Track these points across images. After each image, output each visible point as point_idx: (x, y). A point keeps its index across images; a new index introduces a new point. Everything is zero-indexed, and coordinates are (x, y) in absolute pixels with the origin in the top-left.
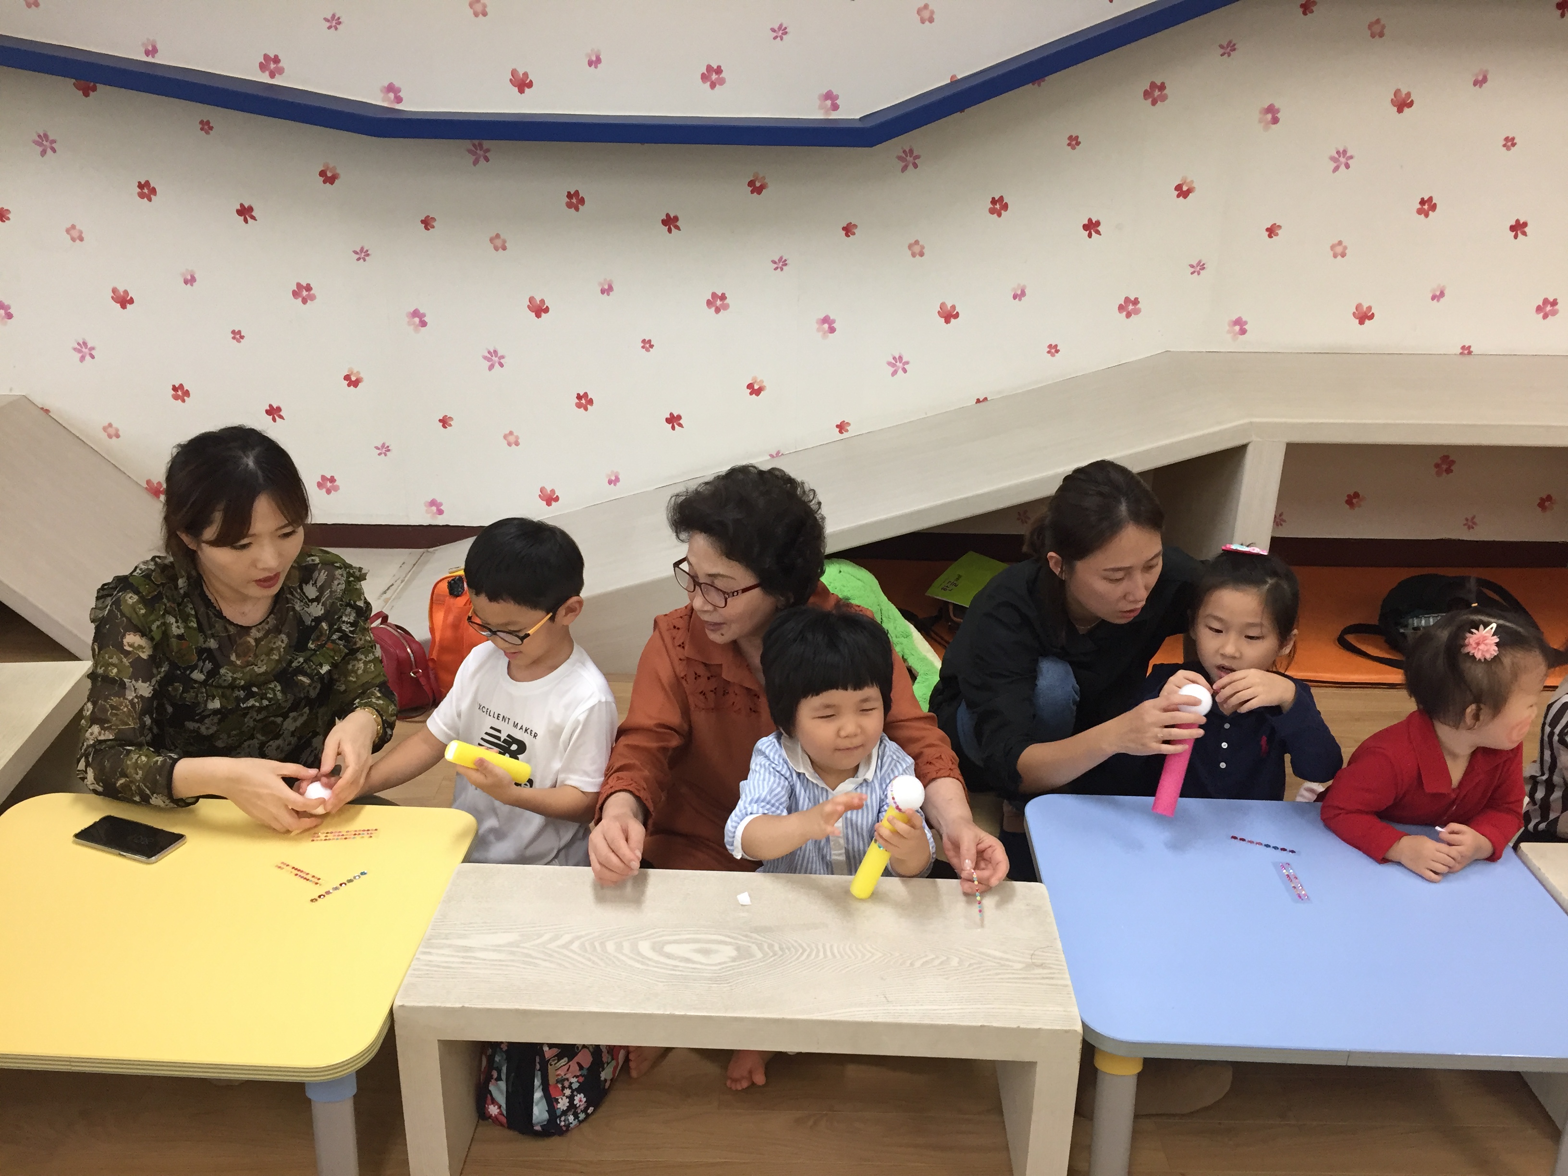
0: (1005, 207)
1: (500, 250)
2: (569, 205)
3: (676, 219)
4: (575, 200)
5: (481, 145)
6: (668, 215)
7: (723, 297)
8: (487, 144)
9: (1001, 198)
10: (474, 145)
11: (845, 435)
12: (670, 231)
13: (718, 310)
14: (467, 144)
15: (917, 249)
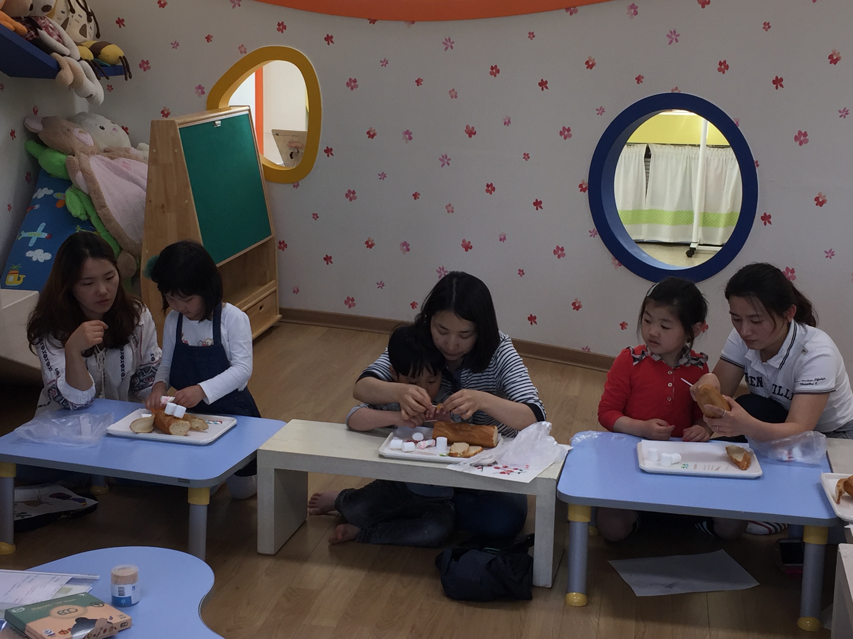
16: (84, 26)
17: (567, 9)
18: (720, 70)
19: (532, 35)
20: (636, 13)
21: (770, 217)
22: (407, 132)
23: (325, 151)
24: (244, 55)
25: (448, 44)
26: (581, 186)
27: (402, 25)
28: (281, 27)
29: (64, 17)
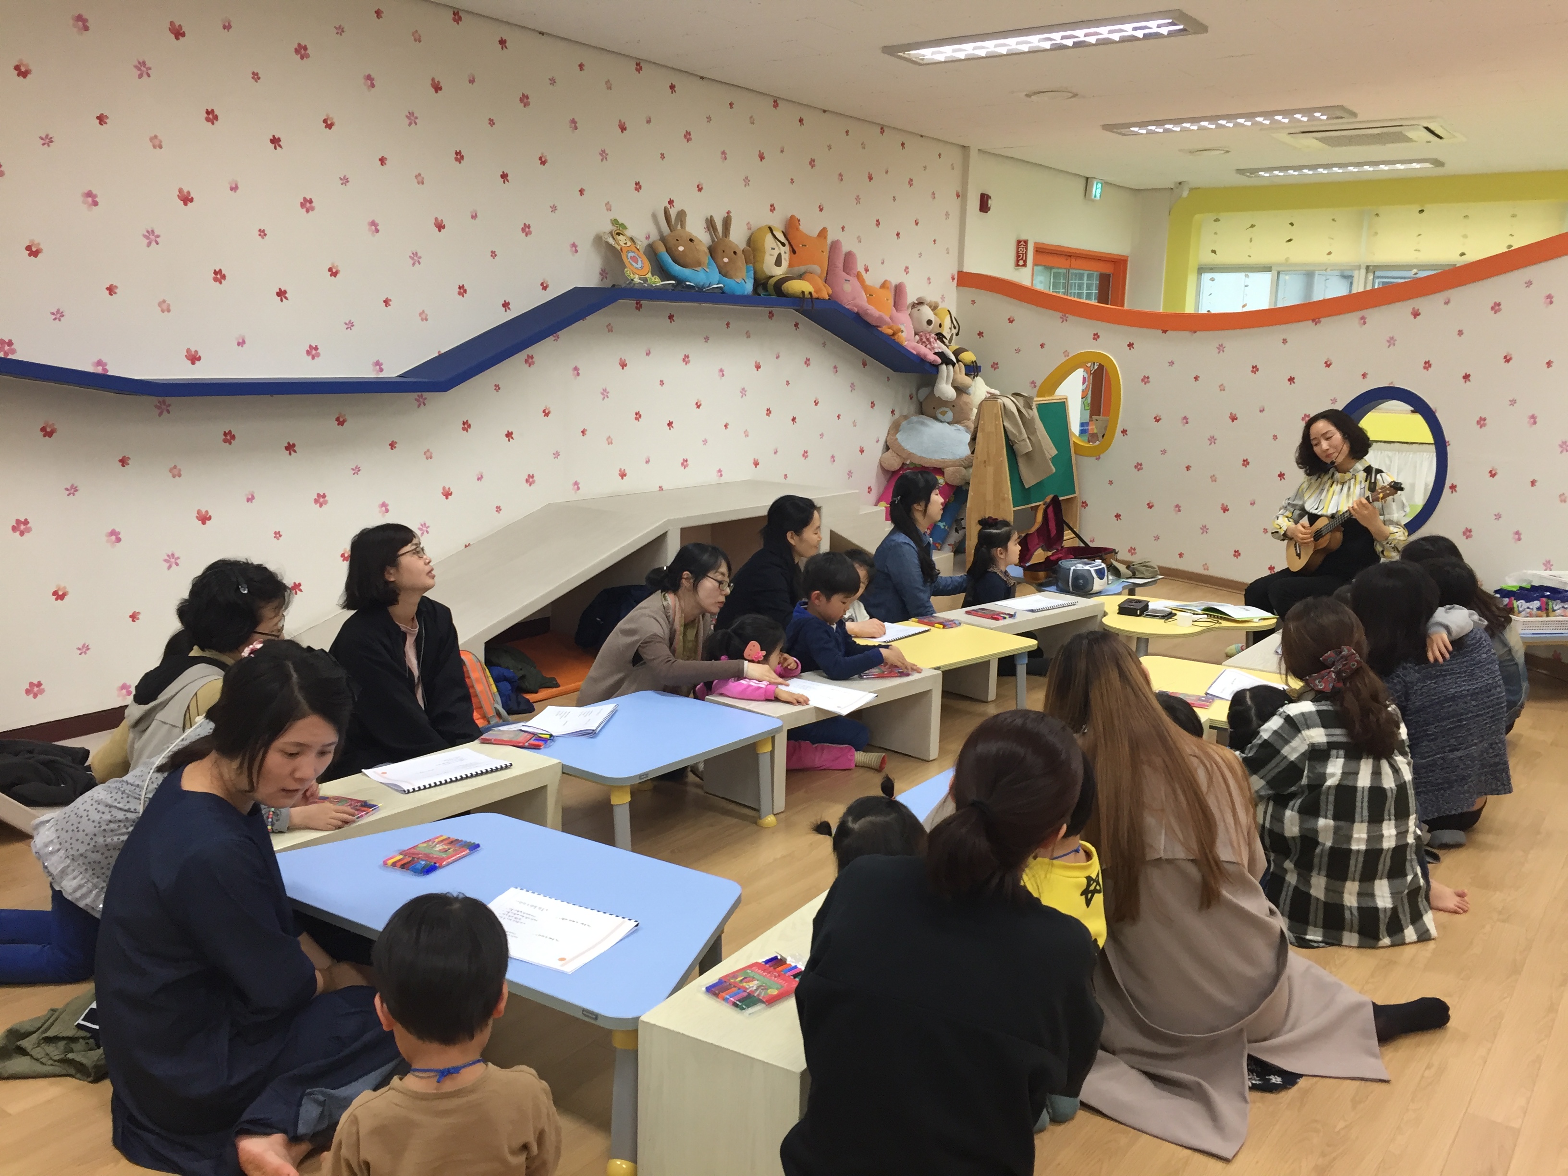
0: (469, 426)
1: (177, 477)
2: (225, 441)
3: (294, 445)
4: (229, 437)
5: (164, 402)
6: (289, 443)
7: (324, 496)
8: (168, 400)
9: (467, 421)
10: (159, 402)
12: (290, 454)
13: (321, 506)
14: (155, 400)
15: (428, 454)
17: (1313, 320)
18: (1425, 368)
19: (1285, 341)
20: (1365, 323)
21: (1455, 486)
22: (1185, 418)
23: (1122, 432)
24: (1067, 358)
25: (1221, 348)
27: (1187, 334)
28: (1096, 336)
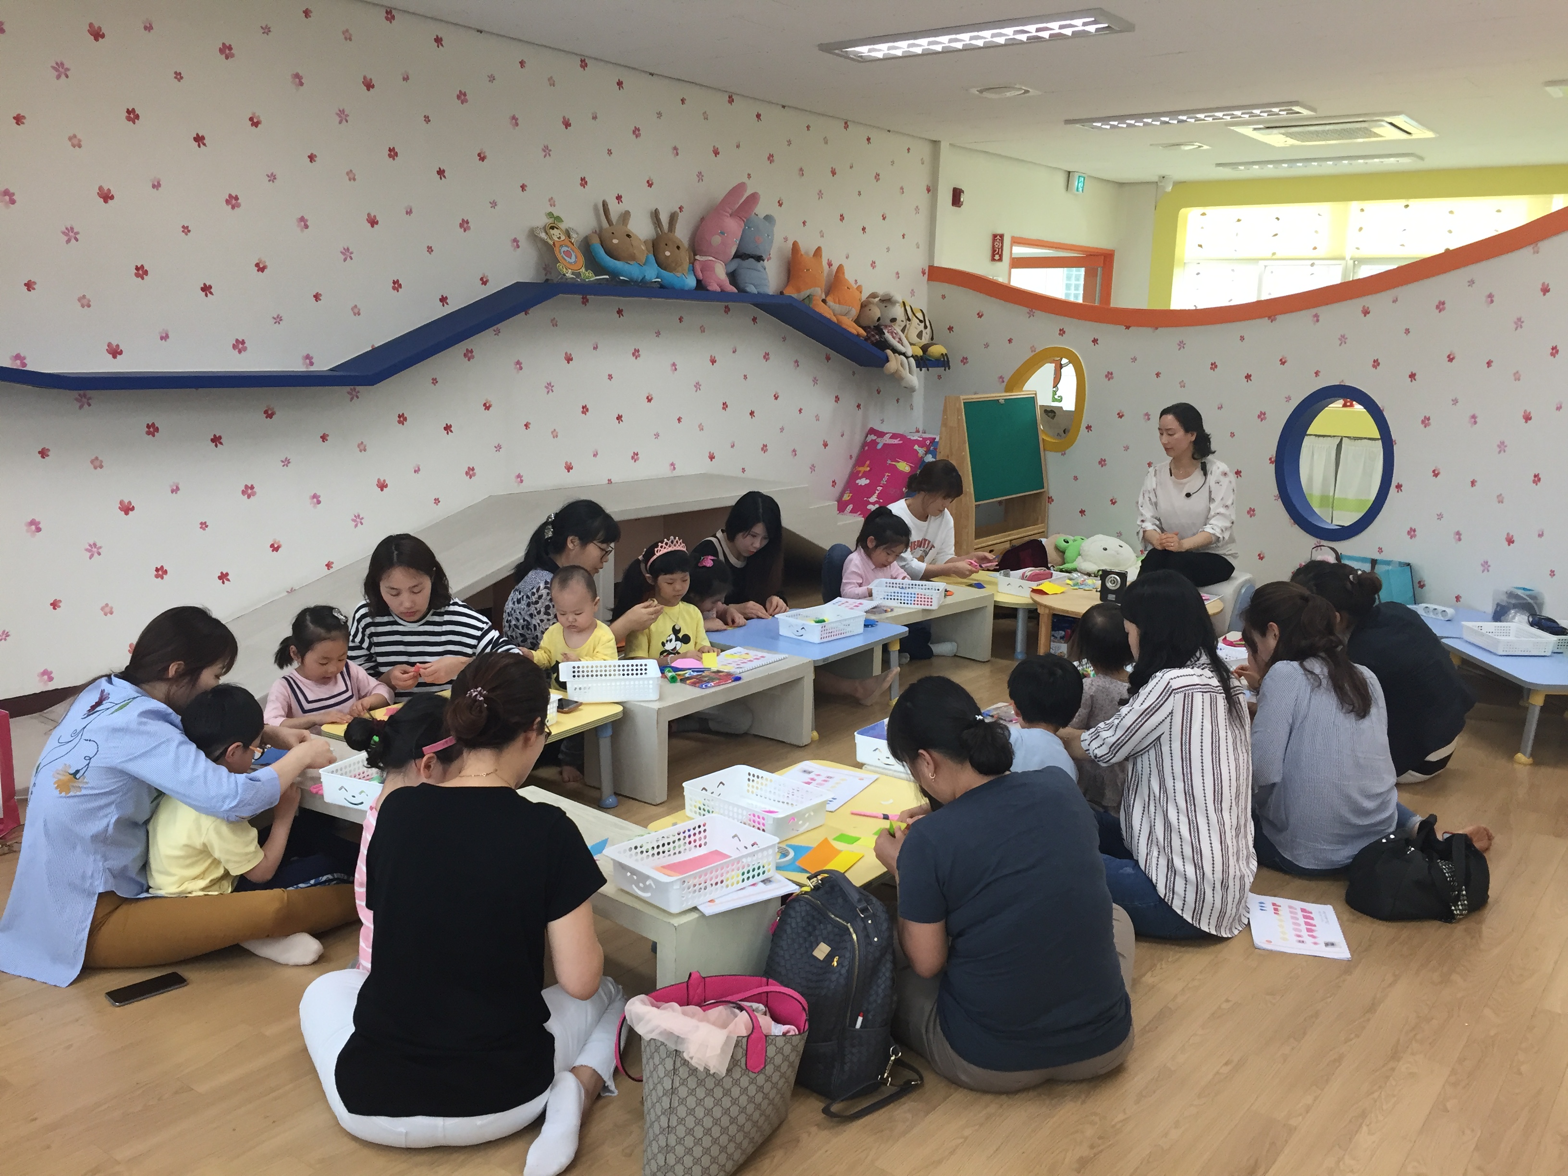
0: (405, 419)
1: (99, 469)
2: (148, 433)
3: (220, 437)
4: (152, 429)
5: (85, 396)
6: (215, 435)
7: (252, 487)
8: (90, 393)
9: (403, 414)
10: (80, 395)
11: (332, 570)
12: (216, 446)
13: (249, 497)
14: (75, 394)
15: (362, 447)
16: (921, 332)
17: (1269, 318)
18: (1373, 366)
19: (1242, 338)
20: (1318, 321)
21: (1401, 486)
23: (1087, 428)
24: (1034, 353)
25: (1181, 345)
26: (1270, 459)
27: (1147, 331)
28: (1062, 332)
29: (903, 324)
